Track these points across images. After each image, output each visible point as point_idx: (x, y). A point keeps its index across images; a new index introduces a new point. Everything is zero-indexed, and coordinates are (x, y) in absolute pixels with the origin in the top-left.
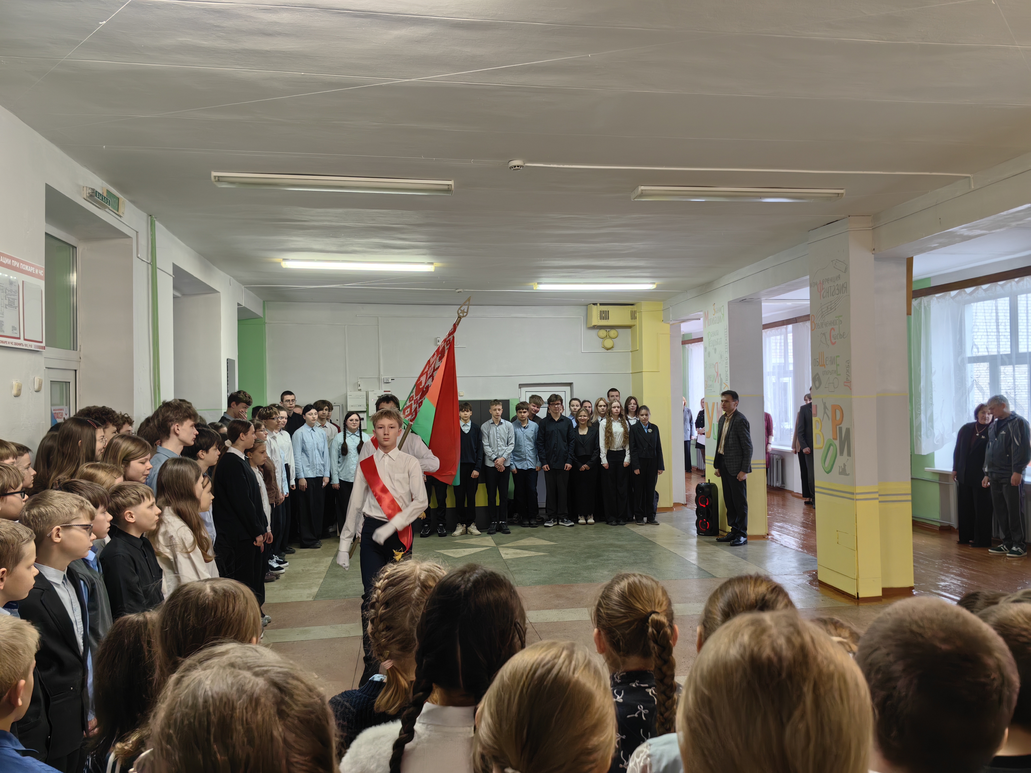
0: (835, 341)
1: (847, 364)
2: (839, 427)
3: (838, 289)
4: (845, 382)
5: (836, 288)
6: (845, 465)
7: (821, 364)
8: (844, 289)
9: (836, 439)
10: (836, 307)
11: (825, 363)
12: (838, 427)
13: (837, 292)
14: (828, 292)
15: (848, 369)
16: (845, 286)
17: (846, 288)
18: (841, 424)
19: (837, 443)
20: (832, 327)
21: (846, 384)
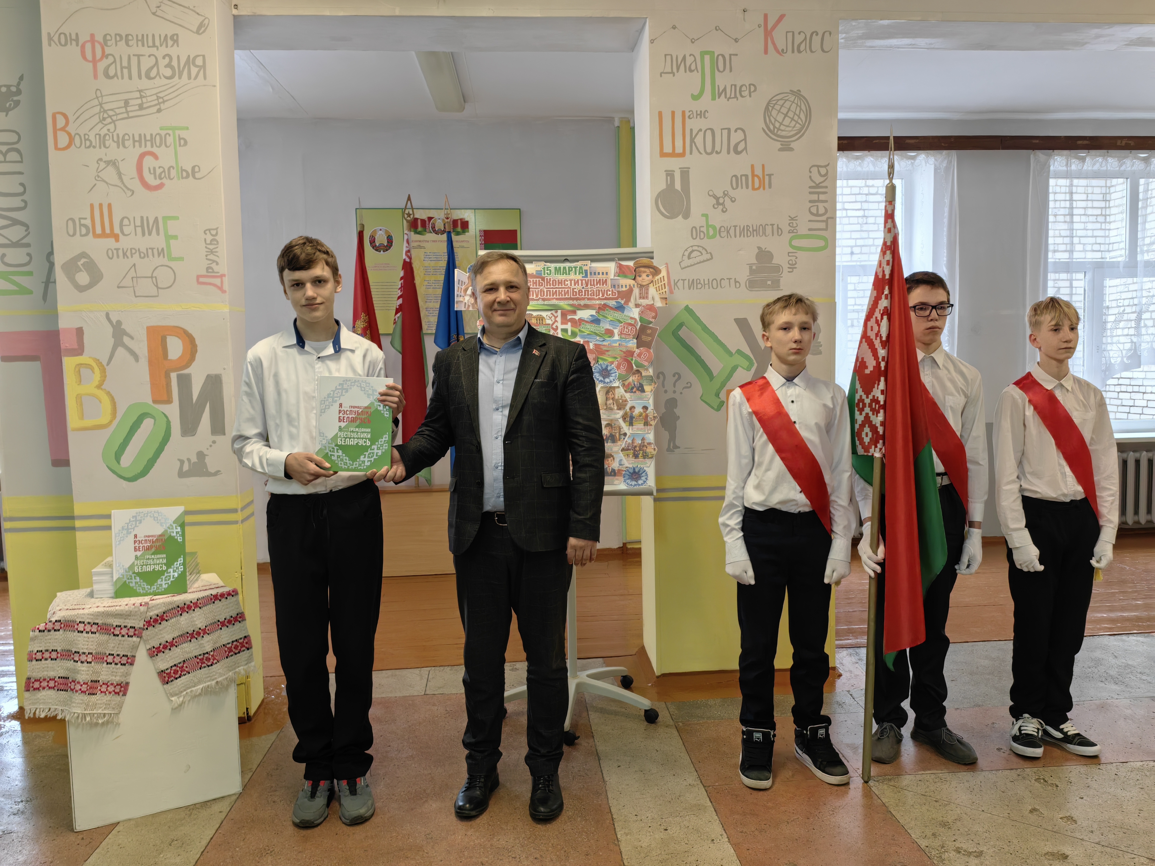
0: (158, 182)
1: (209, 238)
2: (179, 377)
3: (169, 65)
4: (198, 277)
5: (163, 63)
6: (201, 455)
7: (99, 231)
8: (194, 71)
9: (169, 401)
10: (163, 106)
11: (117, 230)
12: (174, 376)
13: (168, 72)
14: (129, 68)
15: (211, 247)
16: (199, 61)
17: (204, 67)
18: (188, 365)
19: (173, 411)
20: (149, 148)
21: (202, 280)
